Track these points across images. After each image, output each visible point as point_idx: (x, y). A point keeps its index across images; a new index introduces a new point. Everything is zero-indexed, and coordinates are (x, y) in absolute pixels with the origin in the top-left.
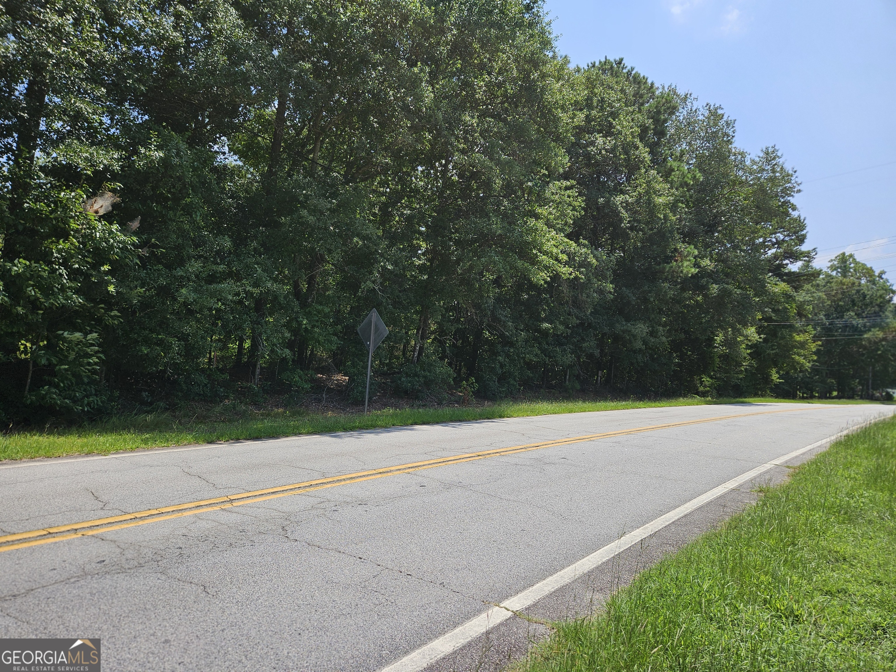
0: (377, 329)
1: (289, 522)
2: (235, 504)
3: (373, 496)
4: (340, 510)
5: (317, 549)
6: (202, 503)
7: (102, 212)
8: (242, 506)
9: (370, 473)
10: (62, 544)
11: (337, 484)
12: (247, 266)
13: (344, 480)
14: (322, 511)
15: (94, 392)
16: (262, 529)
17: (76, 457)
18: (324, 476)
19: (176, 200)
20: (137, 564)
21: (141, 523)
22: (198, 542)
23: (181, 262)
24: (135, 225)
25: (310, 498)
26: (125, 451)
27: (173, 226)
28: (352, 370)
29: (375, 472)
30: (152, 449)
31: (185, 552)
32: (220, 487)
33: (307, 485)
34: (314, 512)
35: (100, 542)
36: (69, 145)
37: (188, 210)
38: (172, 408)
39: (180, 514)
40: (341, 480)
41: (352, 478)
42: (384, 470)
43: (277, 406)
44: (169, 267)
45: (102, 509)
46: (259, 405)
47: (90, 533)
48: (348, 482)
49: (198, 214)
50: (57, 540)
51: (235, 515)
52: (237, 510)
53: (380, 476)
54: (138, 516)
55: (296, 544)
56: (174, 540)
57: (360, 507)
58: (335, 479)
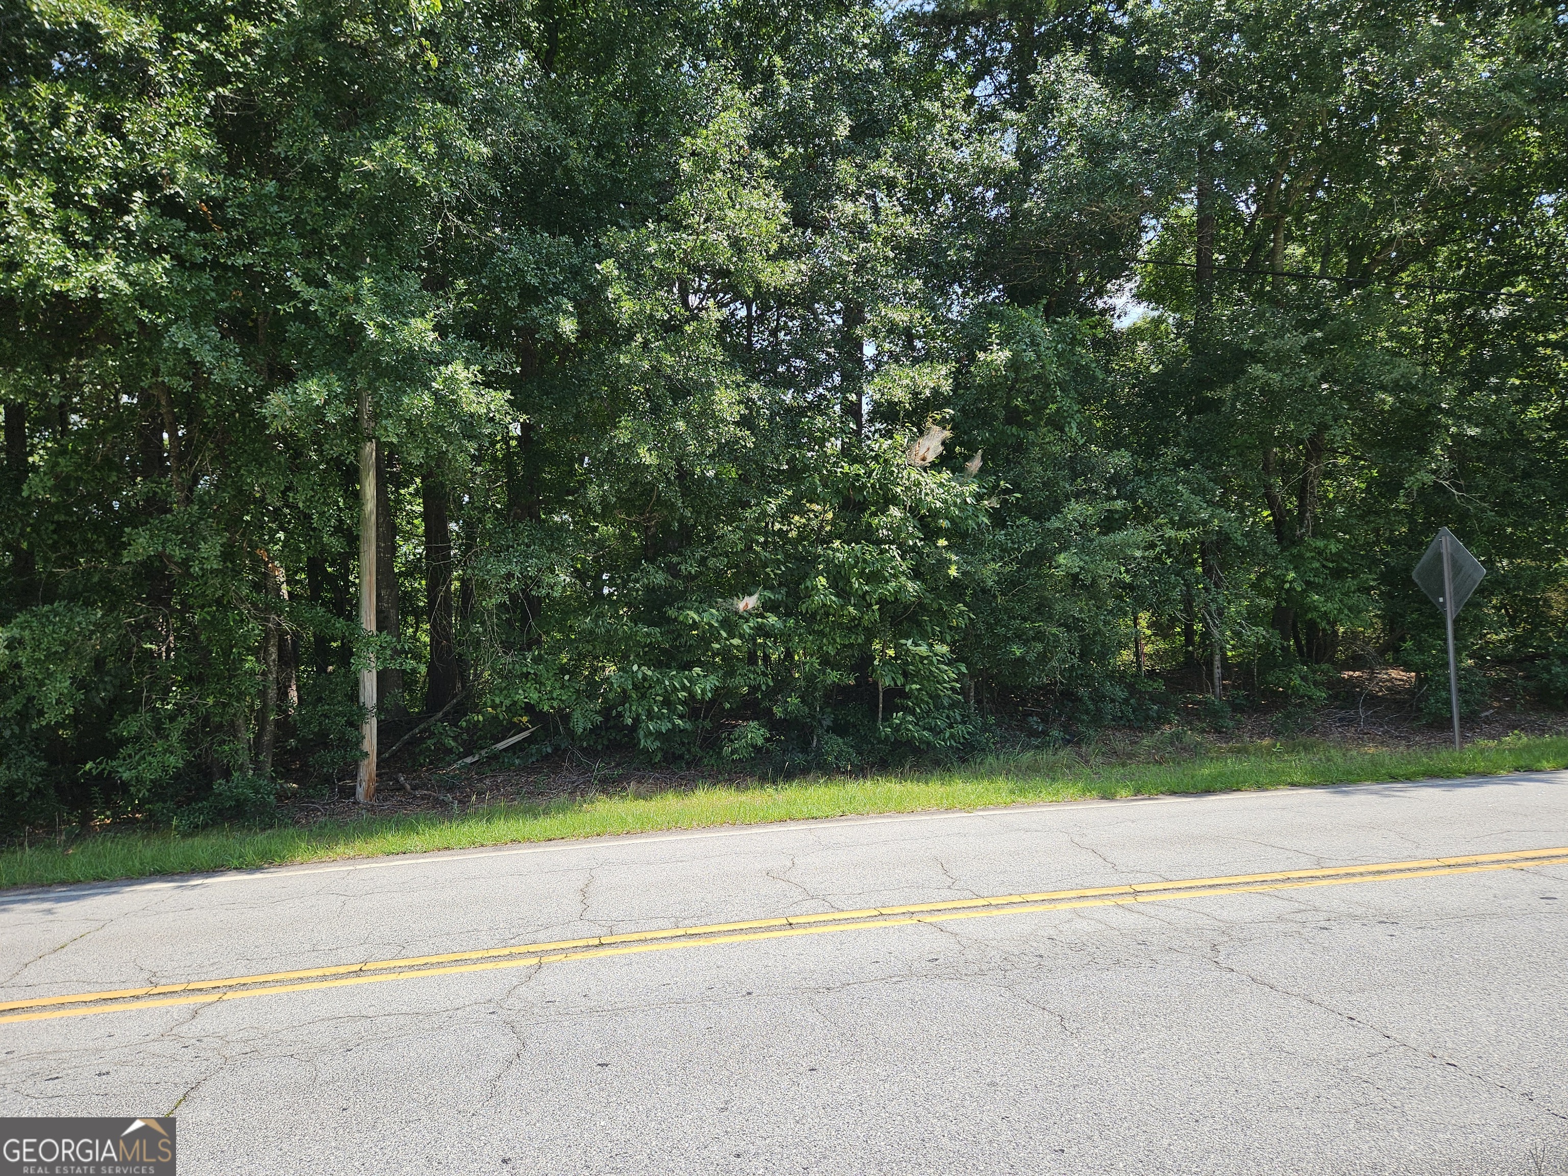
0: (1457, 568)
1: (1226, 939)
3: (1416, 910)
5: (1267, 989)
6: (1089, 893)
7: (931, 457)
8: (1153, 903)
10: (891, 931)
11: (1344, 881)
13: (1361, 874)
16: (1175, 944)
18: (1319, 863)
21: (995, 912)
24: (975, 464)
25: (1280, 902)
26: (997, 806)
27: (1036, 452)
28: (1417, 659)
29: (1436, 863)
30: (1034, 805)
31: (1046, 963)
32: (1124, 869)
35: (938, 934)
37: (1057, 424)
38: (1073, 740)
40: (1353, 875)
41: (1379, 872)
43: (1261, 736)
44: (1039, 517)
45: (949, 887)
46: (1226, 733)
47: (929, 919)
48: (1370, 878)
51: (1136, 915)
52: (1141, 908)
53: (1447, 871)
54: (993, 903)
55: (1229, 976)
57: (1380, 928)
58: (1342, 871)
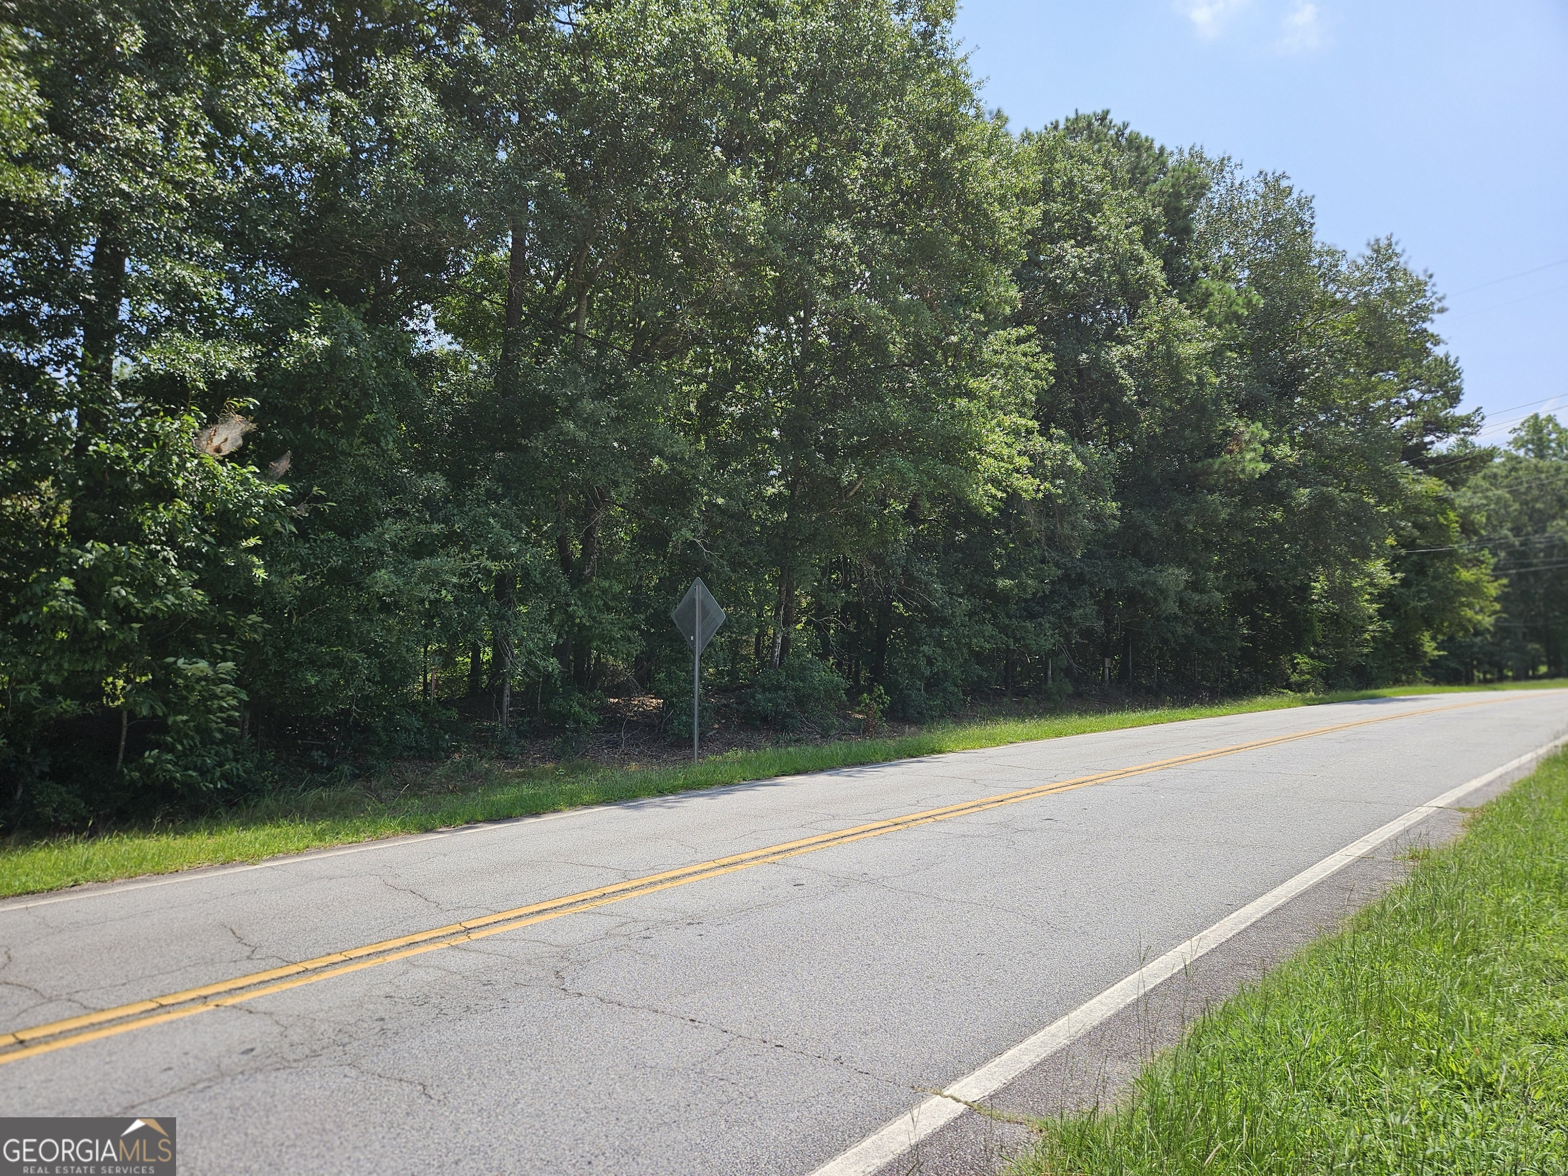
0: (705, 613)
1: (567, 964)
2: (473, 936)
3: (711, 908)
4: (656, 936)
5: (617, 1008)
6: (418, 938)
7: (226, 449)
8: (487, 939)
9: (705, 868)
10: (182, 1024)
11: (649, 890)
12: (475, 522)
13: (661, 882)
14: (624, 941)
15: (231, 755)
16: (521, 978)
17: (206, 871)
18: (626, 877)
19: (352, 418)
20: (307, 1051)
21: (315, 979)
22: (412, 1007)
23: (366, 523)
24: (283, 465)
25: (603, 918)
26: (287, 855)
27: (349, 464)
28: (667, 687)
29: (714, 865)
30: (332, 848)
31: (390, 1026)
32: (449, 907)
33: (597, 894)
34: (610, 942)
35: (247, 1017)
36: (168, 342)
37: (372, 436)
38: (363, 774)
39: (381, 959)
40: (655, 883)
41: (674, 878)
42: (730, 860)
43: (543, 759)
44: (346, 533)
45: (249, 958)
46: (511, 758)
47: (230, 1001)
48: (668, 885)
49: (390, 439)
50: (173, 1016)
51: (474, 955)
52: (477, 946)
53: (723, 870)
54: (310, 967)
55: (579, 1001)
56: (371, 1006)
57: (689, 929)
58: (645, 881)
